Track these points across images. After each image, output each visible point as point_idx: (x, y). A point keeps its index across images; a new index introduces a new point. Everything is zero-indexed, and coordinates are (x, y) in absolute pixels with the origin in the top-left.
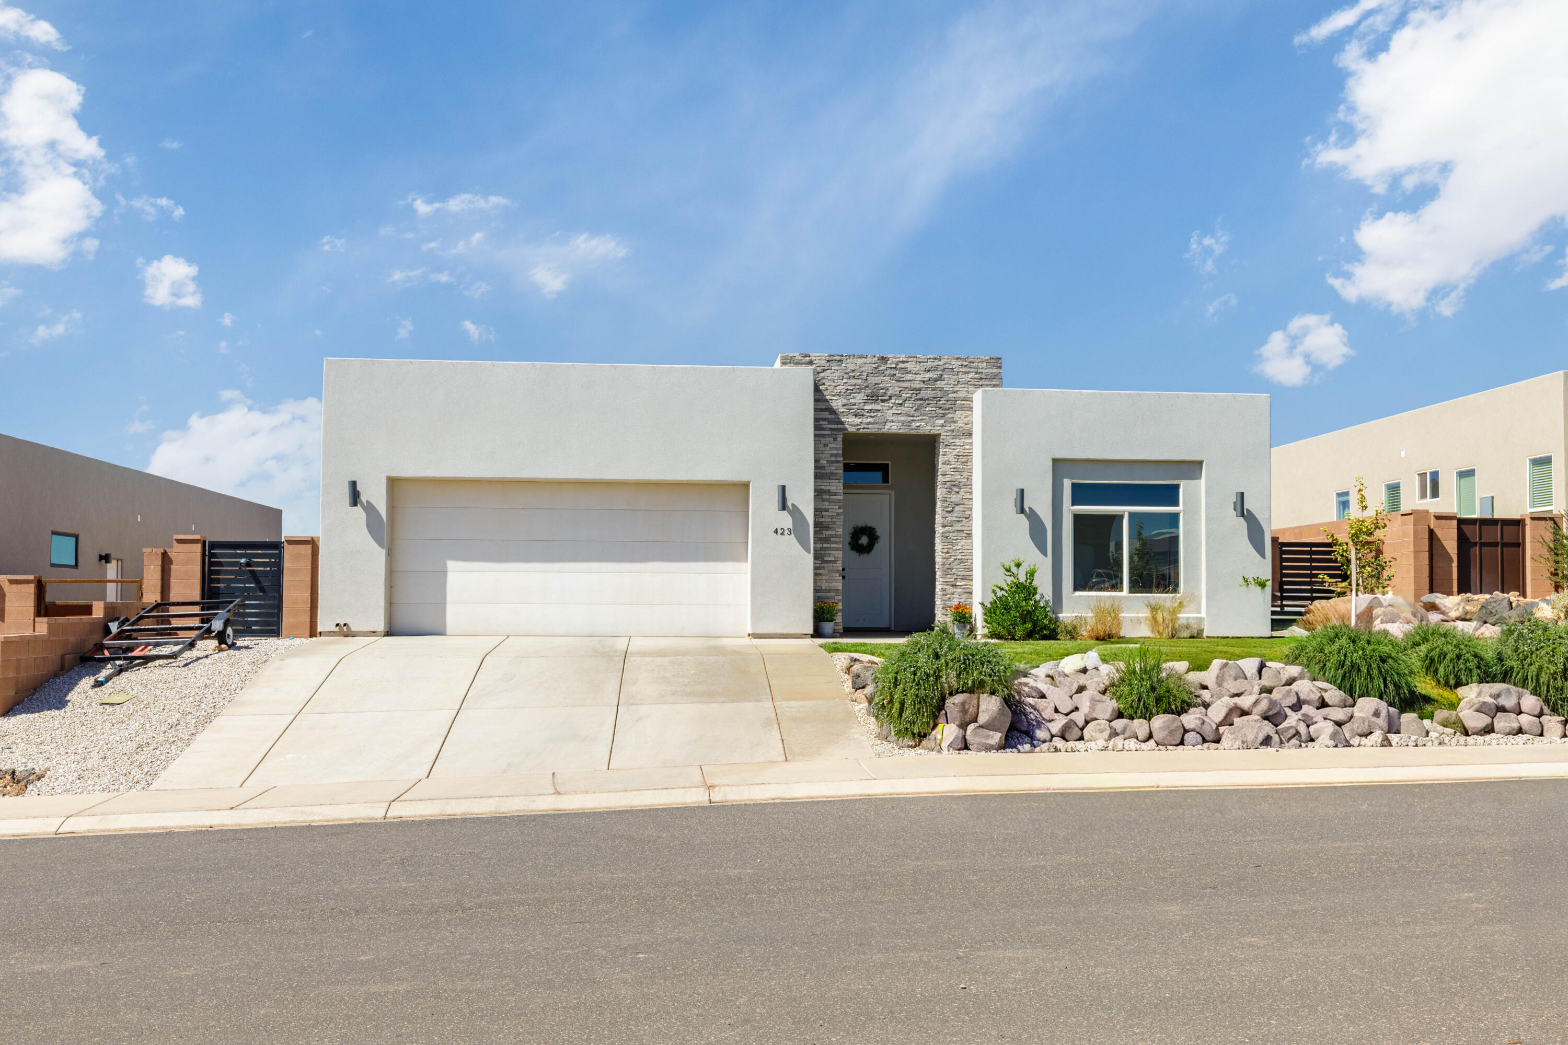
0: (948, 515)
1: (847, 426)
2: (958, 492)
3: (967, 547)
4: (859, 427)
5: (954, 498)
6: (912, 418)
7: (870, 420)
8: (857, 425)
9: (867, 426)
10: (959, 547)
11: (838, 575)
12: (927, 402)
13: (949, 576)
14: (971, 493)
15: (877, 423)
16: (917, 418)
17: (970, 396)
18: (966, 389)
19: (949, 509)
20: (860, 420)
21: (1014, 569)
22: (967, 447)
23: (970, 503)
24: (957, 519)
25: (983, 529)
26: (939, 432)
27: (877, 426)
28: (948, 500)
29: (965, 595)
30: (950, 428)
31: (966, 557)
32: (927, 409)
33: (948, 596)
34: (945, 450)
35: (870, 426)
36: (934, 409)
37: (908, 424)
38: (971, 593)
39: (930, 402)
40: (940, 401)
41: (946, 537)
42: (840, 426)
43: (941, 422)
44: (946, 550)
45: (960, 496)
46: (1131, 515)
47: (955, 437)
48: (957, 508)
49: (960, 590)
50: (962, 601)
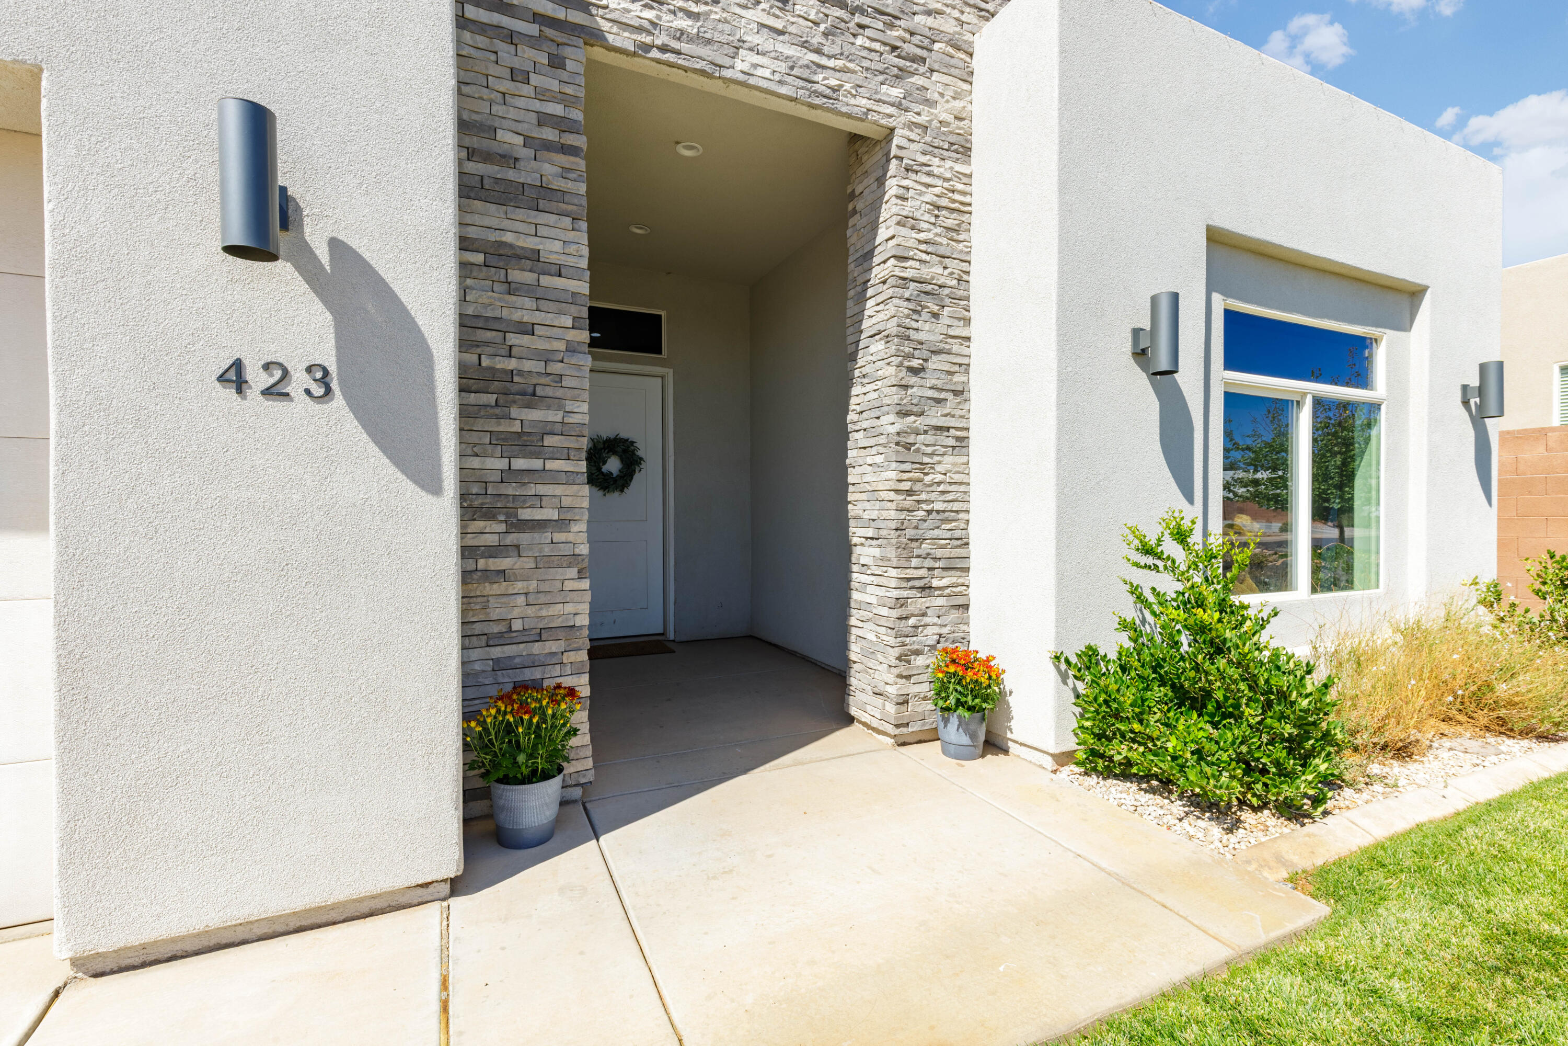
0: (913, 380)
1: (605, 26)
2: (936, 316)
3: (957, 478)
4: (648, 39)
5: (928, 332)
6: (814, 57)
7: (683, 23)
8: (640, 29)
9: (675, 45)
10: (939, 478)
11: (573, 572)
12: (858, 18)
13: (915, 562)
14: (967, 321)
15: (709, 42)
16: (831, 63)
17: (968, 37)
18: (956, 14)
19: (915, 363)
20: (650, 14)
21: (1171, 548)
22: (960, 187)
23: (965, 351)
24: (936, 394)
25: (1060, 420)
26: (891, 123)
27: (705, 51)
28: (912, 333)
29: (954, 615)
30: (918, 119)
31: (956, 506)
32: (859, 41)
33: (912, 621)
34: (905, 183)
35: (684, 47)
36: (877, 46)
37: (806, 74)
38: (966, 607)
39: (866, 21)
40: (892, 26)
41: (908, 447)
42: (576, 17)
43: (896, 92)
44: (906, 486)
45: (940, 327)
46: (1319, 403)
47: (932, 149)
48: (935, 363)
49: (941, 601)
50: (945, 631)
